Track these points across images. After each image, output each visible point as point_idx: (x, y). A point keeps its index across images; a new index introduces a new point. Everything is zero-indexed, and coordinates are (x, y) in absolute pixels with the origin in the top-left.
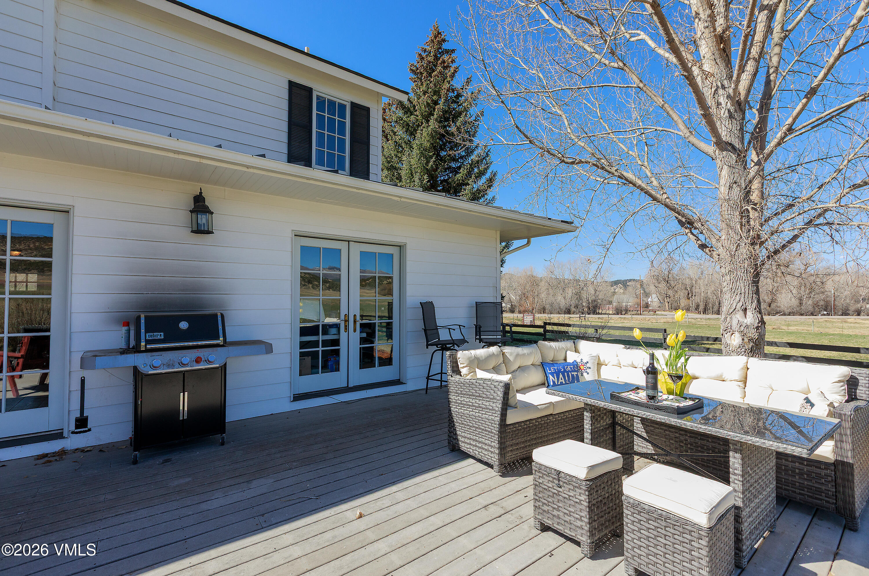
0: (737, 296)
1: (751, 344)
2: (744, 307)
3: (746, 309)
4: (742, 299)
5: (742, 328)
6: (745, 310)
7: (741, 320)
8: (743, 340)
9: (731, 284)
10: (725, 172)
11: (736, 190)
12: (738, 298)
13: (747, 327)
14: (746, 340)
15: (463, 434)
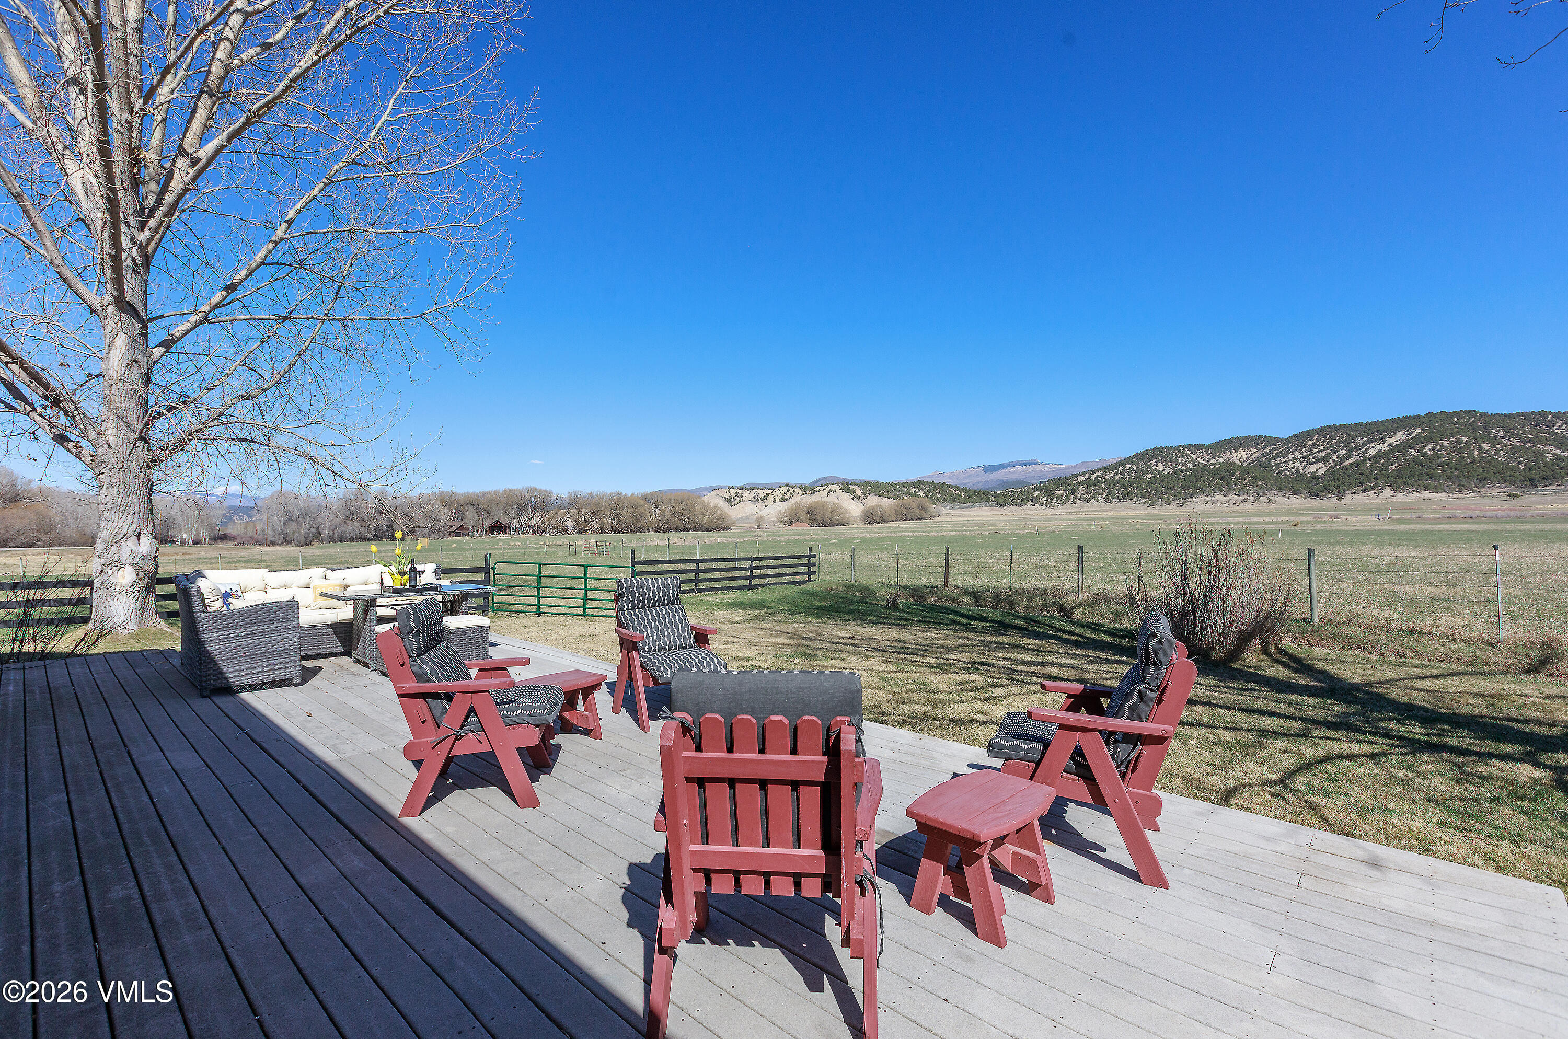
0: (129, 516)
1: (147, 580)
2: (138, 531)
3: (140, 534)
4: (135, 520)
5: (137, 560)
6: (138, 536)
7: (134, 548)
8: (138, 575)
9: (120, 499)
10: (121, 341)
11: (136, 372)
12: (129, 518)
13: (143, 557)
14: (141, 575)
15: (231, 670)
